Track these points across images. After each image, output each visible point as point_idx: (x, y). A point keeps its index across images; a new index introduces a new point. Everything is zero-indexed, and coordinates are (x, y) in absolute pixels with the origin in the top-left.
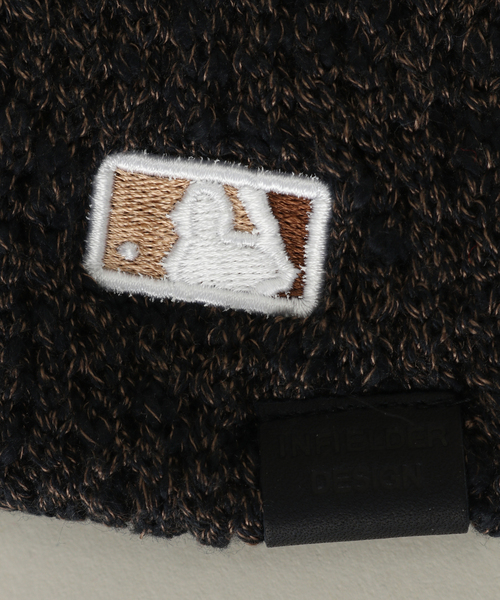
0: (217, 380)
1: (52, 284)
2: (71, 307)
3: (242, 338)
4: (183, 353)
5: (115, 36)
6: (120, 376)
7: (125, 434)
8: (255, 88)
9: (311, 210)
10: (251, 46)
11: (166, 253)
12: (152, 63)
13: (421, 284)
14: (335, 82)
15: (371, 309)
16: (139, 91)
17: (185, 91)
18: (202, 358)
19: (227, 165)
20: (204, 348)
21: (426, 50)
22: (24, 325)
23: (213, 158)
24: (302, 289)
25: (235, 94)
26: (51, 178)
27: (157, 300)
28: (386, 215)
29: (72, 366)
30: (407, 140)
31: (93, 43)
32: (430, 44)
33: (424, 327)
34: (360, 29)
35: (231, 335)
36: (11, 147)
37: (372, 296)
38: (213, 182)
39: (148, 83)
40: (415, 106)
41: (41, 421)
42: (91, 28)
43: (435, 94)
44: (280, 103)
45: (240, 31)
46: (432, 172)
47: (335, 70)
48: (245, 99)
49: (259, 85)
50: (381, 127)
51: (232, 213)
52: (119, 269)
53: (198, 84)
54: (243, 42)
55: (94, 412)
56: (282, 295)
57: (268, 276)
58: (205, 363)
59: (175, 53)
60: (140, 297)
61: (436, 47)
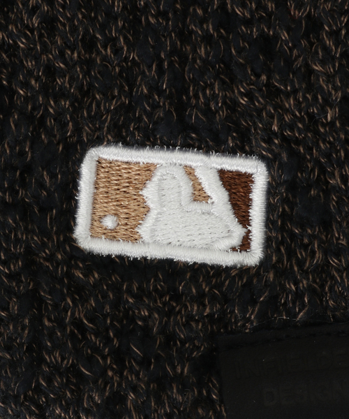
0: (187, 322)
1: (45, 253)
2: (62, 268)
3: (207, 289)
4: (158, 301)
5: (90, 57)
6: (109, 322)
7: (115, 366)
8: (204, 94)
9: (253, 182)
10: (198, 61)
11: (141, 222)
12: (122, 77)
13: (340, 242)
14: (265, 86)
15: (305, 262)
16: (113, 98)
17: (150, 97)
18: (174, 304)
19: (186, 151)
20: (177, 297)
21: (333, 58)
22: (32, 284)
23: (174, 146)
24: (249, 244)
25: (189, 98)
26: (43, 169)
27: (135, 259)
28: (309, 187)
29: (69, 314)
30: (322, 130)
31: (75, 64)
32: (336, 53)
33: (345, 275)
34: (281, 44)
35: (198, 287)
36: (15, 148)
37: (305, 251)
38: (176, 164)
39: (119, 92)
40: (327, 102)
41: (48, 359)
42: (73, 53)
43: (342, 93)
44: (224, 103)
45: (188, 48)
46: (343, 155)
47: (264, 77)
48: (197, 102)
49: (208, 92)
50: (301, 120)
51: (192, 188)
52: (103, 237)
53: (160, 92)
54: (192, 58)
55: (89, 351)
56: (234, 249)
57: (223, 235)
58: (178, 309)
59: (139, 68)
60: (121, 257)
61: (340, 55)
